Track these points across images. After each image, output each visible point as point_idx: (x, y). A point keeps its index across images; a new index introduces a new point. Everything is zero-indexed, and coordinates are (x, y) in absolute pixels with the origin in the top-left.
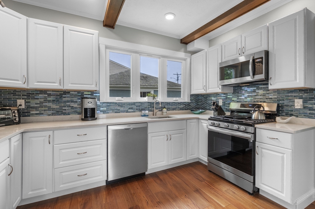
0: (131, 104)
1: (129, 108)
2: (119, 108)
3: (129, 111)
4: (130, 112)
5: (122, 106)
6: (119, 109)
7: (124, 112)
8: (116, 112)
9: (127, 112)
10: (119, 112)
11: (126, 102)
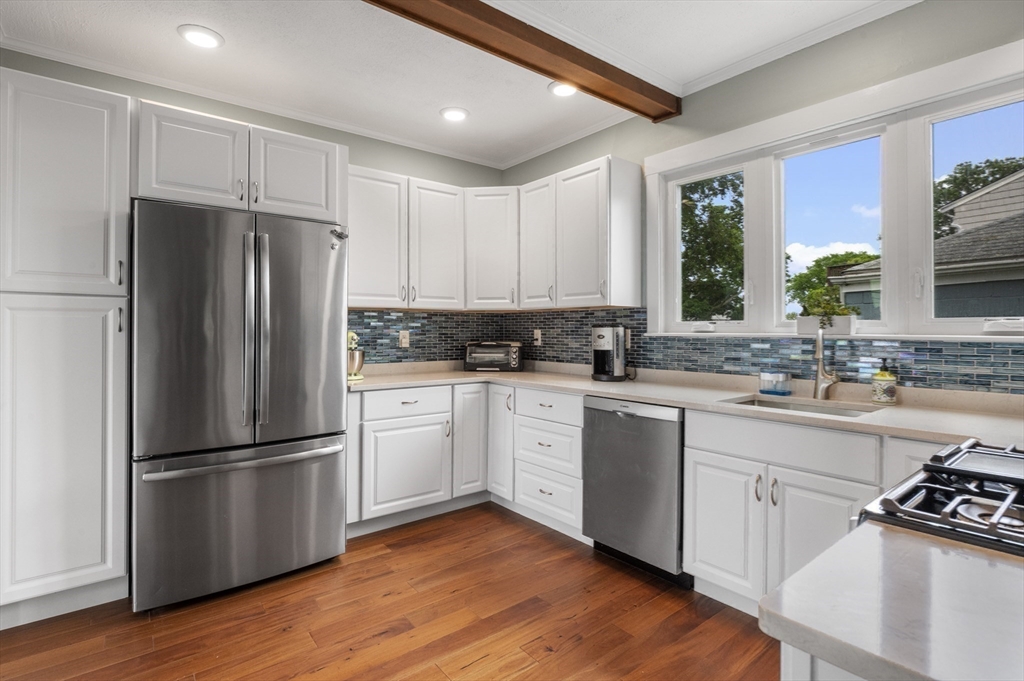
0: (736, 345)
1: (727, 359)
2: (696, 356)
3: (726, 368)
4: (730, 372)
5: (703, 351)
6: (696, 358)
7: (709, 371)
8: (687, 369)
9: (721, 371)
10: (696, 370)
11: (719, 338)
